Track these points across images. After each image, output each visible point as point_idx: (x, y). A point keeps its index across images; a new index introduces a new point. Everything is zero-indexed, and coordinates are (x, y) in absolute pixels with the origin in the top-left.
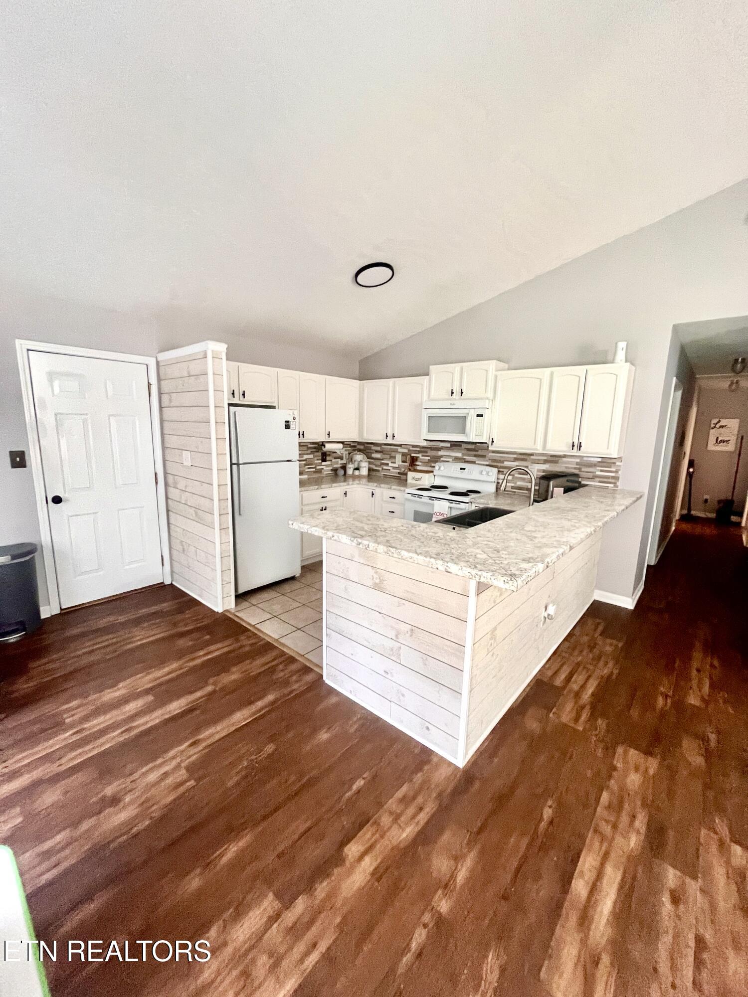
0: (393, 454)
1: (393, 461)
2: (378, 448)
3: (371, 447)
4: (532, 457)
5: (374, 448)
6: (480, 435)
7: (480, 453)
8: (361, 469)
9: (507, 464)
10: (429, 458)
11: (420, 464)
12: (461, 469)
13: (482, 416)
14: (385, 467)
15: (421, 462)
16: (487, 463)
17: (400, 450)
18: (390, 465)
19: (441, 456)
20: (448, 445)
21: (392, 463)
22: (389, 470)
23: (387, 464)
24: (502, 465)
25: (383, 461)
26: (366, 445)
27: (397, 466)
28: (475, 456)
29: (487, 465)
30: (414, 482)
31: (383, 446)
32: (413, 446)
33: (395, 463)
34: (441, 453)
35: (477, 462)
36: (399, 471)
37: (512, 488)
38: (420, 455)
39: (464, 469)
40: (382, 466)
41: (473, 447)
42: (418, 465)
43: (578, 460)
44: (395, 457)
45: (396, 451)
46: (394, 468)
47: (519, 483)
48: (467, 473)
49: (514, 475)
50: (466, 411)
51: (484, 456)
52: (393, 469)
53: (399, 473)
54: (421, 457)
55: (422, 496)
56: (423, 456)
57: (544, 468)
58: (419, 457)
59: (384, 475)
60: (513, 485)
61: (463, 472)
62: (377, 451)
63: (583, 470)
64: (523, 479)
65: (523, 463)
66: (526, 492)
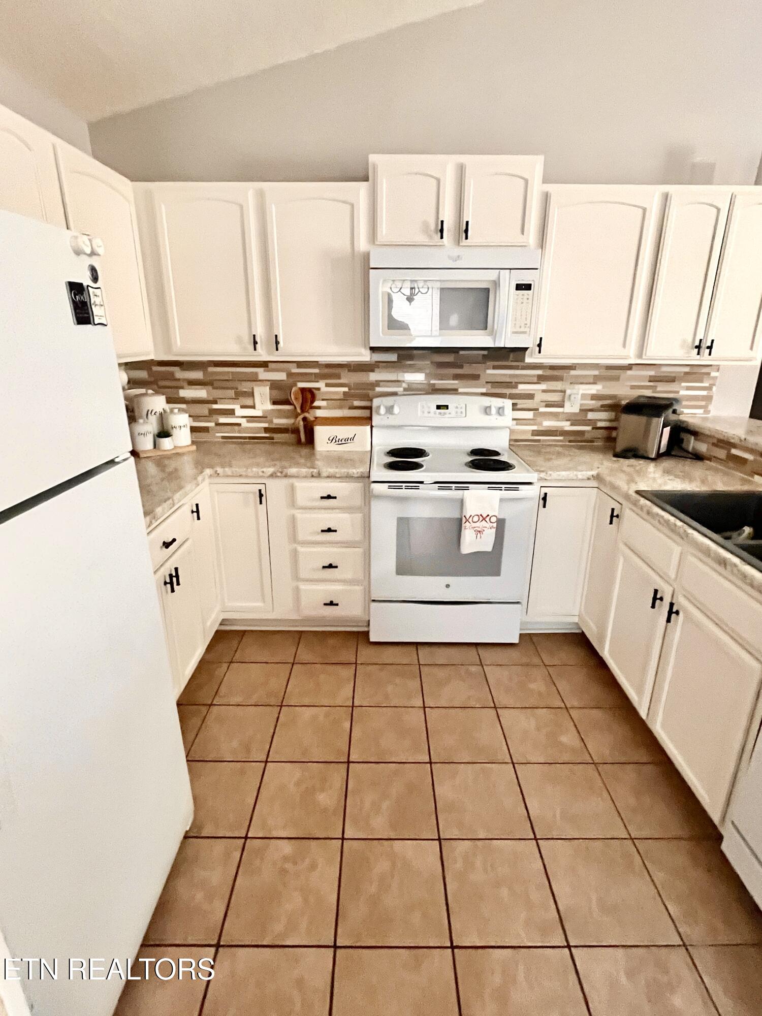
0: (245, 387)
1: (249, 402)
2: (197, 375)
3: (172, 374)
4: (573, 372)
5: (179, 374)
7: (466, 370)
9: (523, 388)
10: (346, 389)
11: (324, 403)
12: (439, 407)
13: (528, 287)
14: (222, 420)
15: (323, 400)
16: (484, 390)
17: (262, 373)
18: (239, 412)
19: (378, 383)
20: (393, 357)
21: (242, 407)
22: (239, 425)
23: (231, 412)
24: (514, 391)
25: (215, 406)
26: (155, 368)
27: (260, 414)
28: (456, 377)
29: (483, 394)
30: (334, 447)
31: (211, 369)
32: (300, 364)
33: (253, 407)
34: (373, 377)
35: (460, 390)
36: (266, 425)
37: (533, 435)
38: (321, 385)
39: (447, 407)
40: (215, 417)
41: (449, 358)
42: (319, 408)
43: (652, 373)
44: (252, 394)
45: (255, 379)
46: (251, 419)
47: (548, 424)
48: (453, 414)
49: (537, 409)
50: (492, 275)
51: (476, 377)
52: (248, 422)
53: (266, 430)
54: (324, 389)
55: (422, 482)
56: (327, 385)
57: (594, 392)
58: (319, 389)
59: (223, 437)
60: (535, 428)
61: (445, 414)
62: (192, 383)
63: (659, 389)
64: (555, 416)
65: (557, 385)
66: (561, 438)
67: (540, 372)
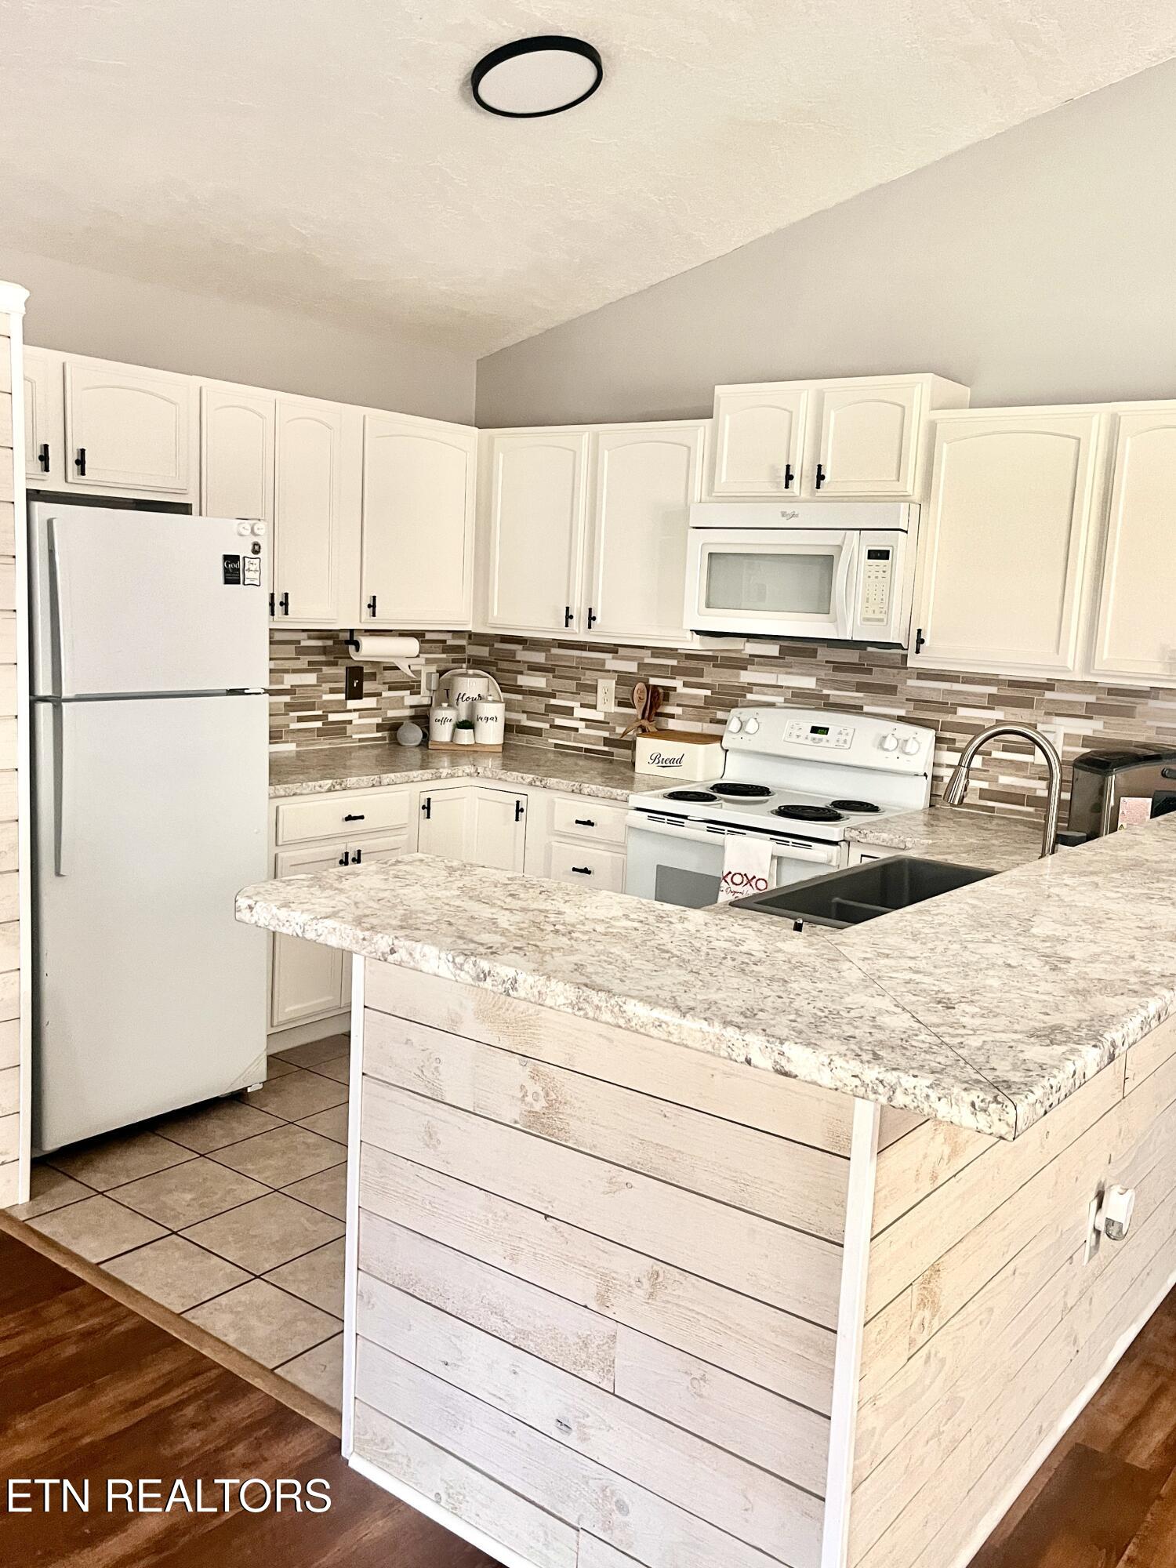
0: (588, 678)
1: (589, 699)
2: (539, 658)
3: (513, 653)
4: (1049, 695)
5: (524, 655)
6: (881, 620)
7: (876, 677)
8: (481, 725)
9: (964, 714)
10: (708, 693)
11: (678, 711)
12: (814, 730)
13: (885, 555)
14: (559, 722)
15: (678, 705)
16: (902, 713)
17: (612, 663)
18: (579, 712)
19: (749, 688)
20: (773, 650)
21: (582, 706)
22: (576, 730)
23: (568, 712)
24: (949, 718)
25: (553, 701)
26: (498, 645)
27: (601, 718)
28: (860, 687)
29: (900, 719)
30: (655, 770)
31: (555, 651)
32: (657, 652)
33: (594, 707)
34: (746, 677)
35: (866, 709)
36: (606, 734)
37: (981, 798)
38: (677, 683)
39: (825, 731)
40: (551, 716)
41: (852, 656)
42: (672, 716)
44: (594, 689)
45: (600, 668)
46: (590, 723)
47: (1006, 780)
48: (832, 744)
49: (990, 754)
50: (834, 538)
51: (891, 690)
52: (587, 727)
53: (607, 742)
54: (681, 690)
55: (685, 817)
56: (685, 685)
58: (674, 689)
59: (556, 746)
60: (985, 785)
61: (821, 740)
62: (534, 668)
64: (1019, 767)
65: (1023, 715)
66: (1031, 809)
67: (993, 690)
